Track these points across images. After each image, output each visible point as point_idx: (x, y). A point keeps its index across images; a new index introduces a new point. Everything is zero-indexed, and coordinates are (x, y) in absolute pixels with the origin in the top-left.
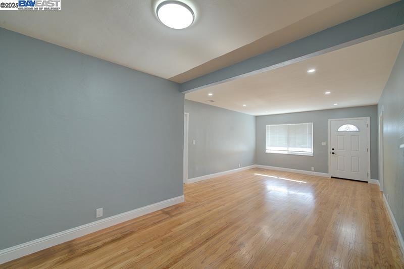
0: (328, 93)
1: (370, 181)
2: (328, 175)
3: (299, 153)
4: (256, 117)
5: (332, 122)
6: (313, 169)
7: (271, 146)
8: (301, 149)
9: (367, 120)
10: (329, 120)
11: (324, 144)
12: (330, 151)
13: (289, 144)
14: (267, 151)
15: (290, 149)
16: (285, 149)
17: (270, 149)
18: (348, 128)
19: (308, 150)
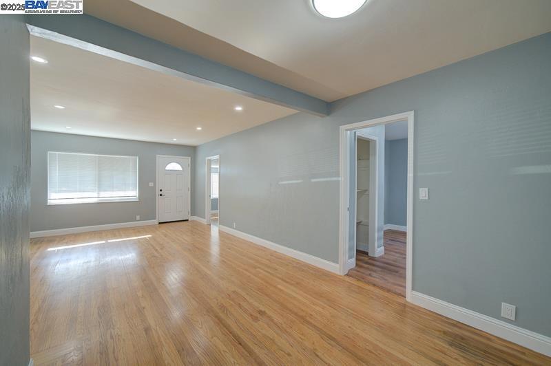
0: (199, 129)
1: (190, 218)
2: (156, 222)
3: (117, 199)
5: (160, 158)
6: (138, 217)
8: (122, 194)
9: (188, 161)
10: (159, 156)
11: (151, 184)
12: (158, 193)
13: (100, 186)
14: (50, 202)
16: (95, 195)
18: (174, 166)
19: (132, 194)
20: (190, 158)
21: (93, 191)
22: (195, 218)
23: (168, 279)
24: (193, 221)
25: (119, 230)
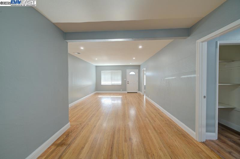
0: (134, 58)
1: (138, 92)
2: (126, 92)
3: (116, 84)
4: (96, 66)
5: (128, 71)
6: (121, 90)
7: (104, 81)
8: (117, 82)
9: (137, 70)
10: (127, 70)
11: (125, 79)
12: (127, 82)
13: (112, 80)
14: (102, 84)
15: (113, 82)
16: (110, 82)
17: (103, 83)
18: (132, 73)
19: (119, 82)
20: (138, 70)
21: (110, 81)
22: (140, 92)
23: (130, 112)
24: (139, 93)
25: (116, 93)
